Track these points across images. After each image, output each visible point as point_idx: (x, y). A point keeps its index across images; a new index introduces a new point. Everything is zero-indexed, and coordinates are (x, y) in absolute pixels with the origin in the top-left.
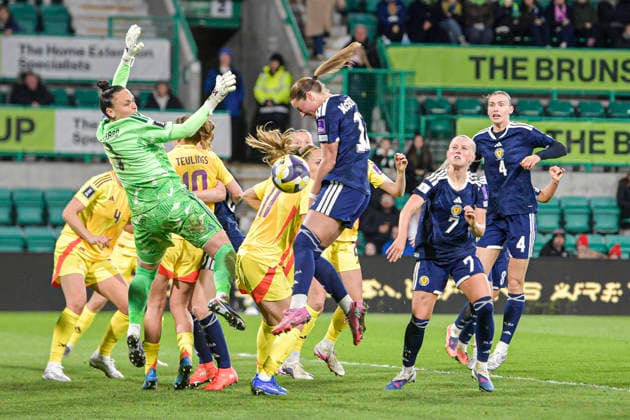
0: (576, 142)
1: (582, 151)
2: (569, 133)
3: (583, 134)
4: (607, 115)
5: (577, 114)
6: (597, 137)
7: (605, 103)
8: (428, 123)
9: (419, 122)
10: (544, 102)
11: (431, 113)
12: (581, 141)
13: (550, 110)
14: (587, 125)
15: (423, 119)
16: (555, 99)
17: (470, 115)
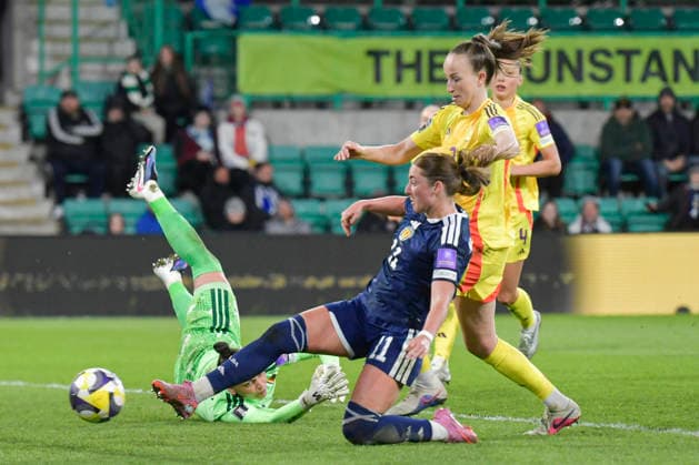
0: (409, 66)
1: (418, 79)
2: (399, 55)
3: (418, 55)
4: (453, 27)
5: (410, 27)
6: (440, 59)
7: (450, 10)
8: (197, 43)
9: (182, 41)
10: (363, 9)
11: (201, 29)
12: (416, 65)
13: (372, 21)
14: (425, 43)
15: (189, 37)
16: (379, 5)
17: (257, 29)
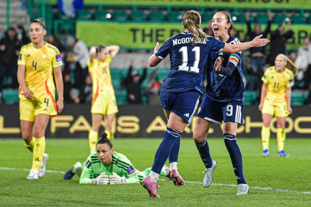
0: (148, 35)
1: (151, 41)
2: (143, 31)
3: (152, 31)
4: (166, 19)
5: (148, 19)
6: (160, 33)
7: (165, 13)
8: (59, 25)
9: (53, 25)
10: (129, 12)
12: (151, 35)
13: (132, 16)
14: (155, 26)
15: (56, 23)
16: (135, 10)
17: (84, 20)
